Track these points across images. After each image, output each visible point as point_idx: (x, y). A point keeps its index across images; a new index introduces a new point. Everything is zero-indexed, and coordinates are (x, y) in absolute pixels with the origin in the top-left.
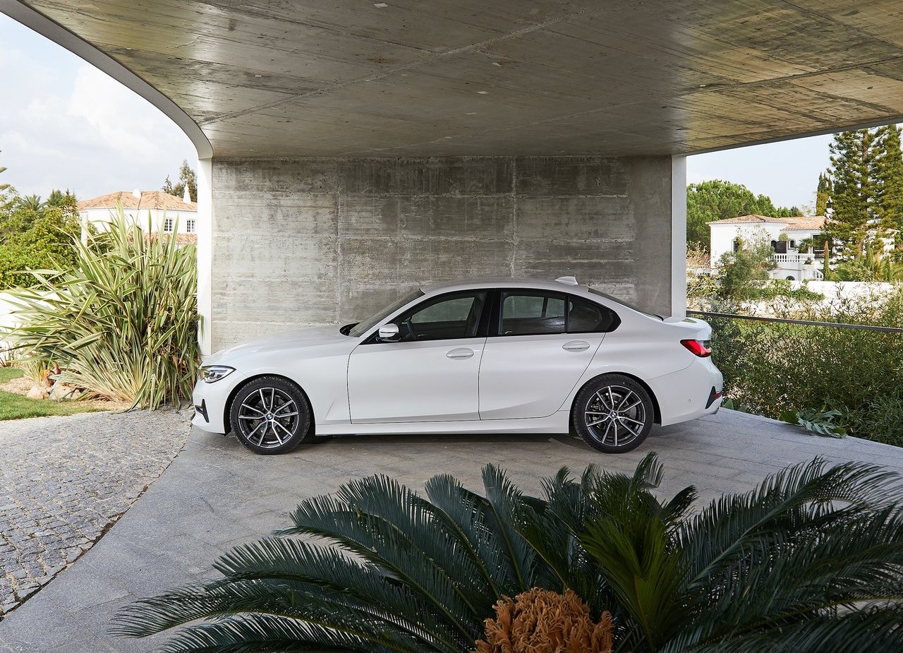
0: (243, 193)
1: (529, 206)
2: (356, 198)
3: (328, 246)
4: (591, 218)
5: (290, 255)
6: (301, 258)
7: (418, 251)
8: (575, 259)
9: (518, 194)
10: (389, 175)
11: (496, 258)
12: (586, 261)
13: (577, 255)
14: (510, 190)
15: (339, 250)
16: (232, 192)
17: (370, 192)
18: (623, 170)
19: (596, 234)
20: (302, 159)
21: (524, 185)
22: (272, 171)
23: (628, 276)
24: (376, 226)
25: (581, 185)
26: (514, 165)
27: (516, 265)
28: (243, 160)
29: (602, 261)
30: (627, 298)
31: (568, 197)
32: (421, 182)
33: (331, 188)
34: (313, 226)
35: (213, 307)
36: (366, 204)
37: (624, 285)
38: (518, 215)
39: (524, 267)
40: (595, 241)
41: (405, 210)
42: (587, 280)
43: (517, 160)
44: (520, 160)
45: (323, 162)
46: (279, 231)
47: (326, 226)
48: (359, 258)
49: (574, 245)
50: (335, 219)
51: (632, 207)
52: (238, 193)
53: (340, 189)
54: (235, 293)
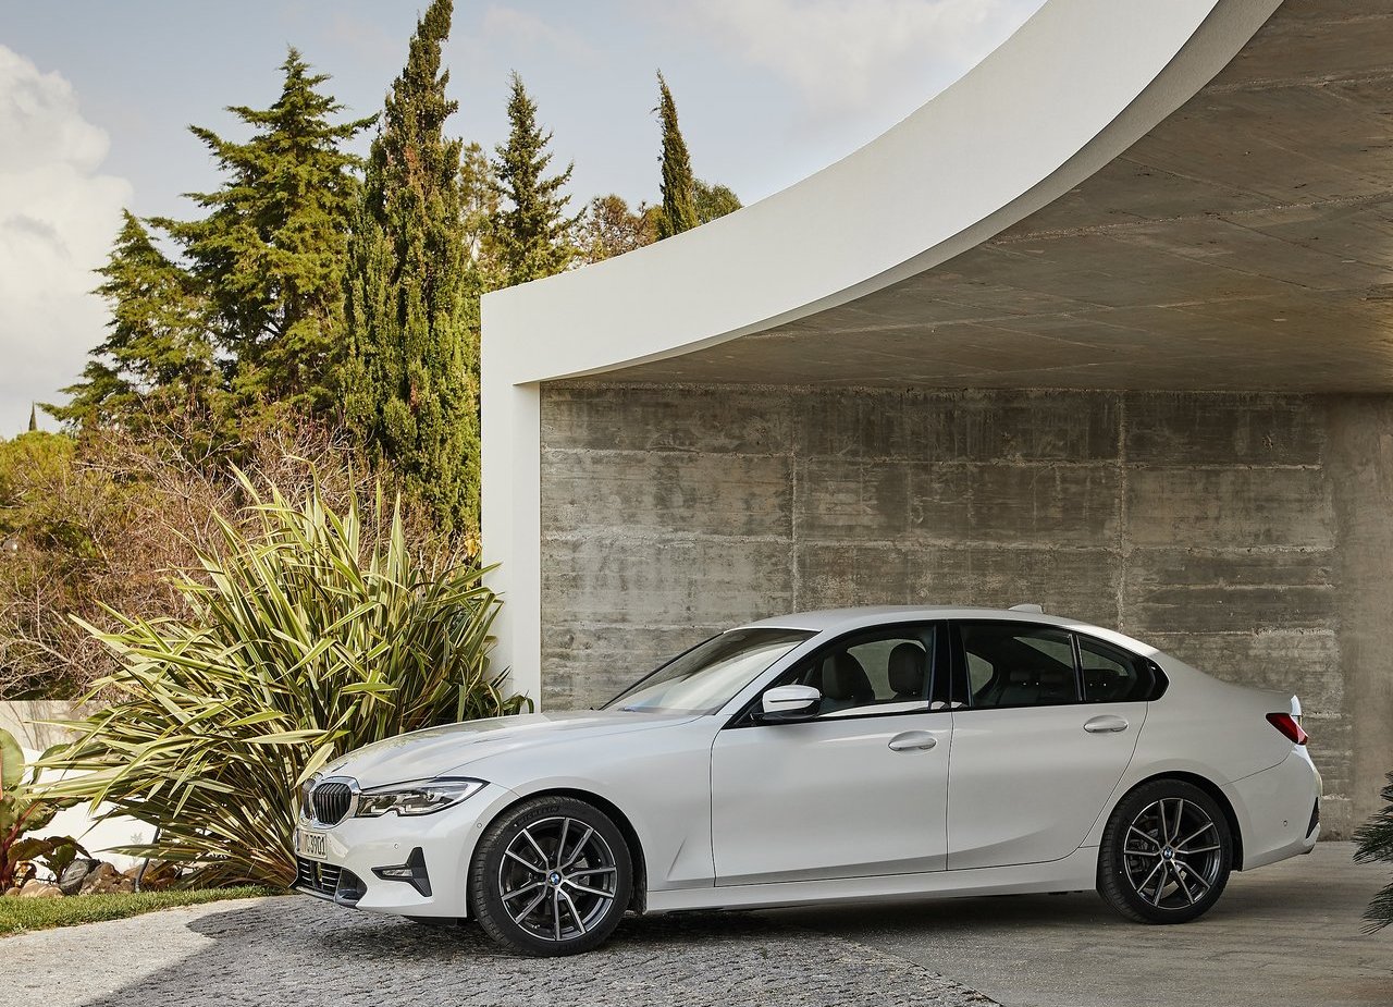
0: (603, 453)
1: (1148, 485)
2: (828, 466)
3: (774, 560)
4: (1260, 508)
5: (698, 576)
6: (720, 582)
7: (946, 570)
8: (1232, 583)
9: (1129, 460)
10: (890, 422)
11: (1090, 583)
12: (1250, 587)
13: (1234, 576)
14: (1115, 454)
15: (795, 568)
16: (580, 451)
17: (855, 453)
18: (1312, 420)
19: (1269, 537)
20: (720, 387)
21: (1139, 444)
22: (660, 410)
23: (1322, 615)
24: (866, 520)
25: (1241, 446)
26: (1122, 406)
27: (1127, 595)
28: (604, 386)
29: (1279, 587)
30: (1322, 655)
31: (1217, 467)
32: (951, 434)
33: (778, 446)
34: (744, 519)
35: (544, 684)
36: (846, 477)
37: (1316, 633)
38: (1130, 501)
39: (1140, 599)
40: (1266, 550)
41: (921, 490)
42: (1254, 622)
43: (1127, 397)
44: (1132, 397)
45: (762, 394)
46: (676, 530)
47: (768, 520)
48: (833, 583)
49: (1230, 557)
50: (786, 507)
51: (1330, 488)
52: (593, 452)
53: (796, 447)
54: (588, 655)
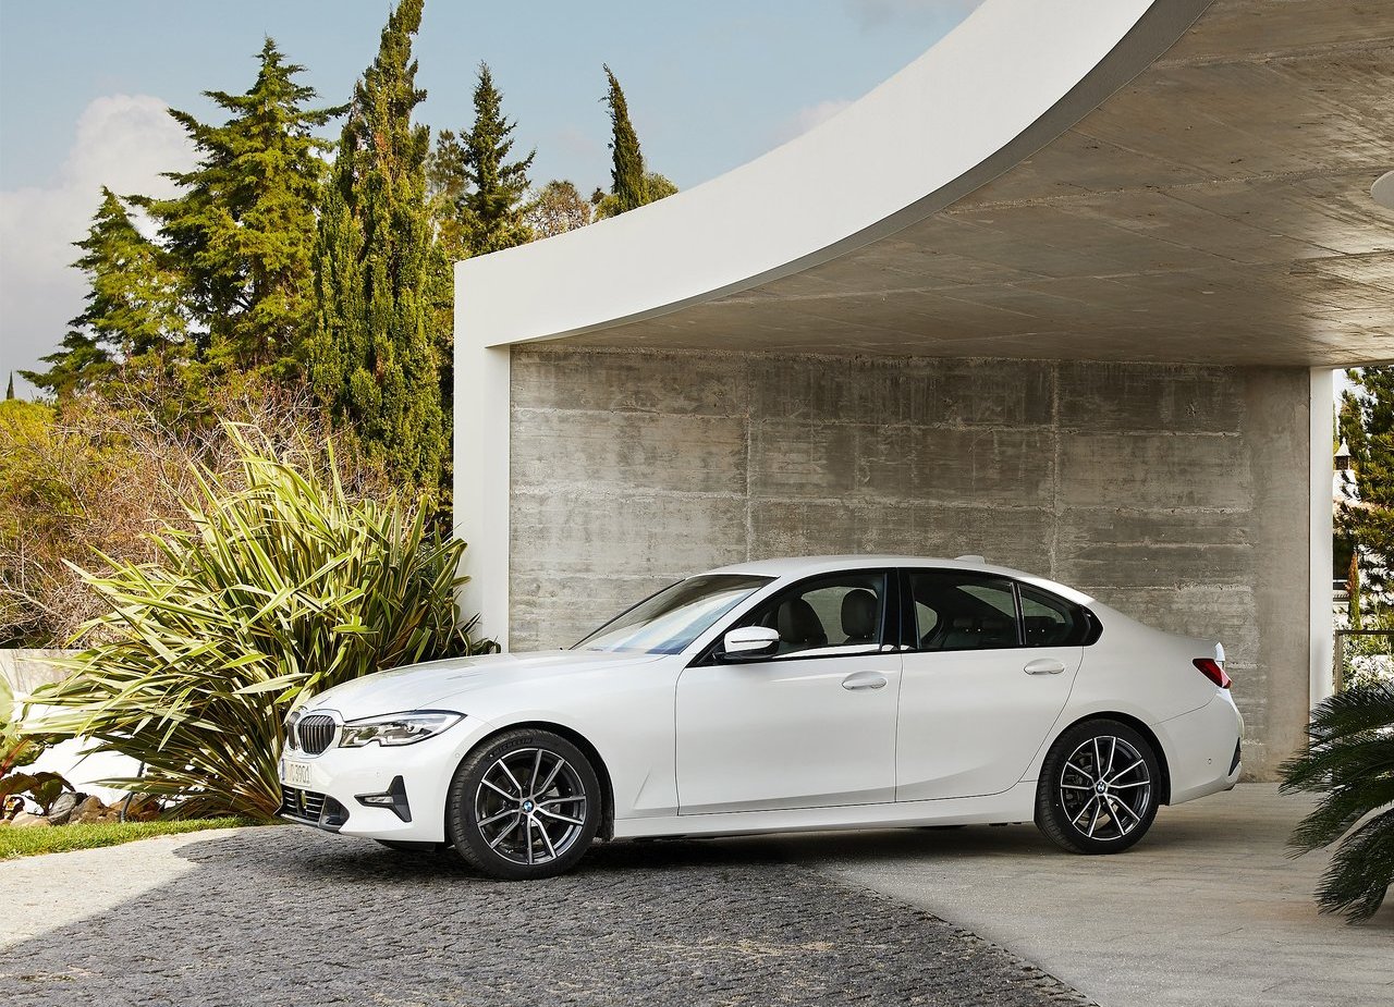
0: (569, 412)
1: (1080, 449)
2: (781, 427)
3: (729, 515)
4: (1183, 472)
5: (659, 530)
6: (679, 536)
7: (891, 526)
8: (1157, 542)
9: (1062, 426)
10: (839, 387)
11: (1025, 539)
12: (1174, 546)
13: (1159, 535)
14: (1048, 419)
15: (749, 522)
16: (547, 410)
17: (806, 416)
18: (1232, 390)
19: (1191, 499)
20: (680, 352)
21: (1072, 411)
22: (624, 373)
23: (1240, 572)
24: (815, 479)
25: (1166, 413)
26: (1056, 375)
27: (1059, 552)
28: (571, 350)
29: (1200, 546)
30: (1240, 610)
31: (1144, 433)
32: (896, 400)
33: (734, 408)
34: (701, 476)
35: (511, 629)
36: (798, 437)
37: (1234, 589)
38: (1062, 464)
39: (1072, 556)
40: (1188, 511)
41: (868, 451)
42: (1176, 578)
43: (1061, 367)
44: (1065, 367)
45: (720, 359)
46: (637, 486)
47: (724, 478)
48: (785, 538)
49: (1154, 517)
50: (741, 465)
51: (1248, 453)
52: (559, 412)
53: (751, 409)
54: (553, 603)
